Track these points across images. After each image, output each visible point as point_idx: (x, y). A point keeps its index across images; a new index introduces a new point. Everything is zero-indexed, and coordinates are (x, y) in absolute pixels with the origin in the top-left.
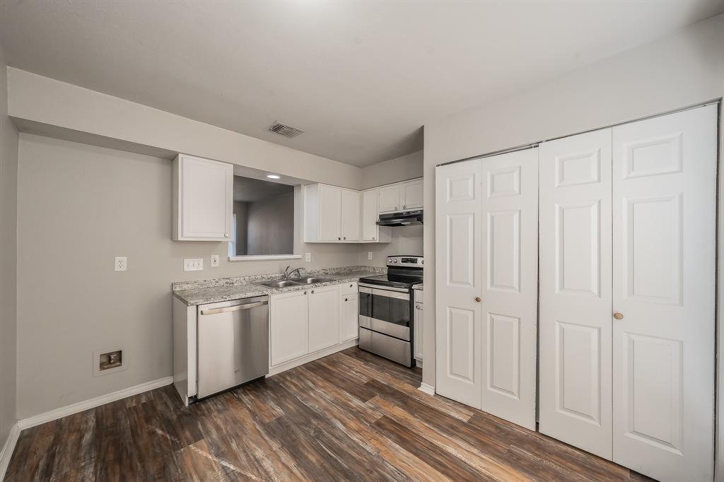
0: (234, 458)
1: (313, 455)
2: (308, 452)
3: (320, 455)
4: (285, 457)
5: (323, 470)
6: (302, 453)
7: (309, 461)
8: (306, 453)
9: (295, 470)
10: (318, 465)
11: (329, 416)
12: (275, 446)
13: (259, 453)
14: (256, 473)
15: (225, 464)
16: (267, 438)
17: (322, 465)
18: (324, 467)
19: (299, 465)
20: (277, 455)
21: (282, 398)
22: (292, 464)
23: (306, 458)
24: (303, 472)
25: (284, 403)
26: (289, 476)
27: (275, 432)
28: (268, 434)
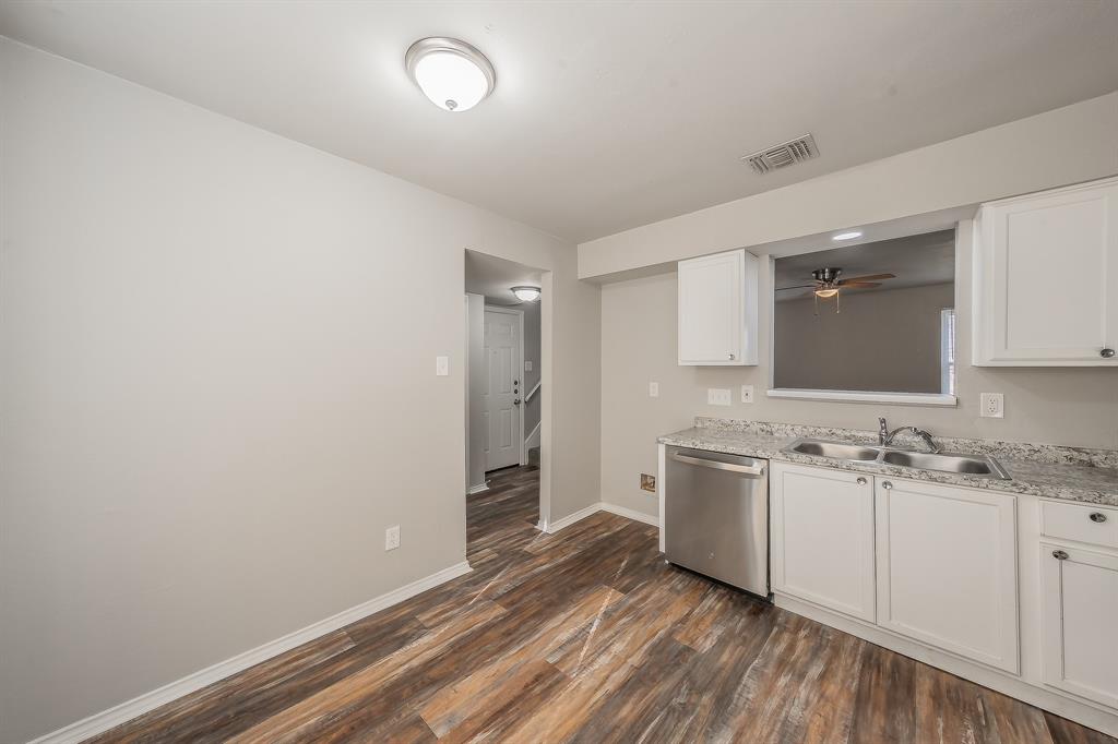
0: (604, 628)
1: (632, 711)
2: (636, 703)
3: (636, 721)
4: (620, 676)
5: (606, 730)
6: (630, 695)
7: (619, 707)
8: (633, 699)
9: (599, 694)
10: (615, 720)
11: (737, 721)
12: (635, 660)
13: (618, 647)
14: (589, 653)
15: (596, 624)
16: (646, 647)
17: (617, 727)
18: (613, 730)
19: (610, 697)
20: (620, 667)
21: (741, 640)
22: (610, 686)
23: (624, 703)
24: (599, 704)
25: (732, 644)
26: (590, 689)
27: (660, 652)
28: (654, 647)
